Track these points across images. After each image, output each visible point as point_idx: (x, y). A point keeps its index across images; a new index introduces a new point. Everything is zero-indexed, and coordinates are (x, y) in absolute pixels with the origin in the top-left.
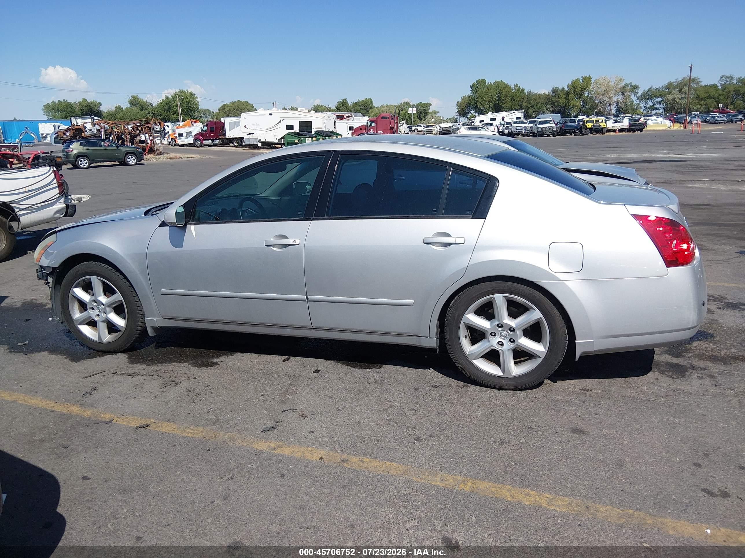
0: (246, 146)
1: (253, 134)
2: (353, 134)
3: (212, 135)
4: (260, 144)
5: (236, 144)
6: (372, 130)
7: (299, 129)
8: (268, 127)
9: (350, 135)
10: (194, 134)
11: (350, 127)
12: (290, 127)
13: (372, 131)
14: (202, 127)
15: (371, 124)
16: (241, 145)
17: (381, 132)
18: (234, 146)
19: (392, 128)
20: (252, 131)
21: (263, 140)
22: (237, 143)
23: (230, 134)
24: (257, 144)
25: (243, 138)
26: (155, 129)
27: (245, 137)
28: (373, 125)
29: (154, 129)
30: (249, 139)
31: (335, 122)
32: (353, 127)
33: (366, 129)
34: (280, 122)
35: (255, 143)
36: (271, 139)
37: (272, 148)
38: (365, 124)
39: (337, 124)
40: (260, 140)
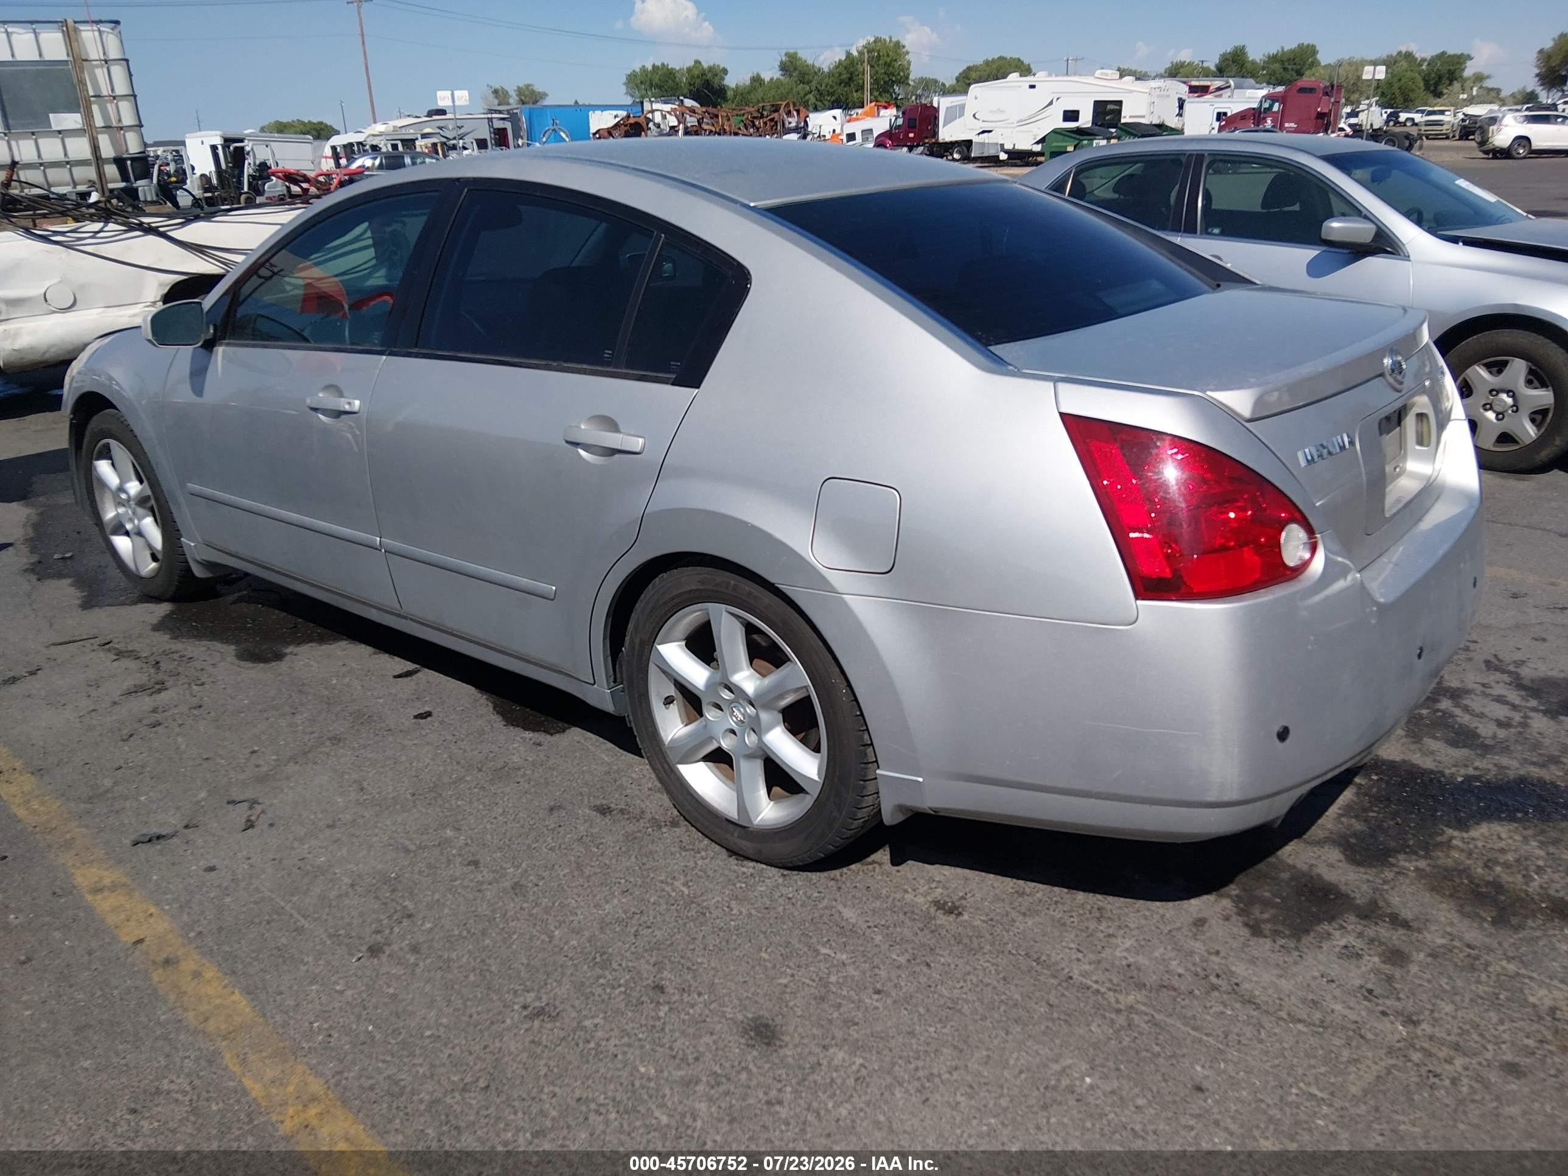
0: (975, 160)
1: (989, 131)
2: (1221, 129)
3: (911, 135)
4: (1003, 156)
5: (956, 156)
6: (1269, 121)
7: (1091, 118)
8: (1023, 117)
9: (1215, 132)
10: (875, 134)
11: (1219, 114)
12: (1071, 115)
13: (1269, 123)
14: (893, 119)
15: (1271, 106)
16: (967, 159)
17: (1293, 125)
18: (954, 160)
19: (1321, 116)
20: (987, 127)
21: (1008, 146)
22: (959, 152)
23: (946, 134)
24: (998, 157)
25: (970, 142)
26: (787, 125)
27: (976, 139)
28: (1276, 107)
29: (784, 124)
30: (983, 144)
31: (1181, 104)
32: (1225, 114)
33: (1254, 117)
34: (1051, 103)
35: (991, 152)
36: (1026, 143)
37: (1027, 165)
38: (1255, 106)
39: (1186, 106)
40: (1002, 145)
